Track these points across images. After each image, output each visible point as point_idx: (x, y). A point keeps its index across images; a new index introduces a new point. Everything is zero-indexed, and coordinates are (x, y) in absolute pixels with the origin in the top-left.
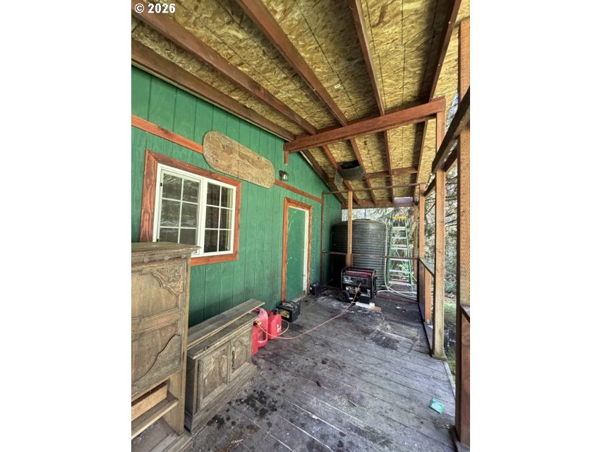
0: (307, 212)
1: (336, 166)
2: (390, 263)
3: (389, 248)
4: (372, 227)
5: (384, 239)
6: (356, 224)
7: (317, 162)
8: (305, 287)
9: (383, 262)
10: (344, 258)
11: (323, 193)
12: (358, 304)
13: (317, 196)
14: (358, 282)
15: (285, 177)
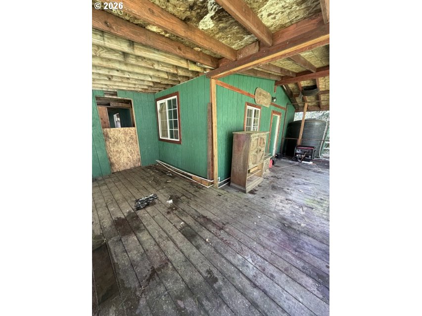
0: (279, 116)
1: (301, 89)
2: (324, 145)
3: (325, 136)
4: (316, 123)
5: (324, 130)
6: (307, 122)
7: (289, 87)
8: (274, 154)
9: (320, 144)
10: (296, 141)
11: (287, 104)
12: (303, 162)
13: (283, 106)
14: (305, 152)
15: (275, 100)
